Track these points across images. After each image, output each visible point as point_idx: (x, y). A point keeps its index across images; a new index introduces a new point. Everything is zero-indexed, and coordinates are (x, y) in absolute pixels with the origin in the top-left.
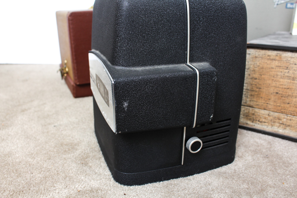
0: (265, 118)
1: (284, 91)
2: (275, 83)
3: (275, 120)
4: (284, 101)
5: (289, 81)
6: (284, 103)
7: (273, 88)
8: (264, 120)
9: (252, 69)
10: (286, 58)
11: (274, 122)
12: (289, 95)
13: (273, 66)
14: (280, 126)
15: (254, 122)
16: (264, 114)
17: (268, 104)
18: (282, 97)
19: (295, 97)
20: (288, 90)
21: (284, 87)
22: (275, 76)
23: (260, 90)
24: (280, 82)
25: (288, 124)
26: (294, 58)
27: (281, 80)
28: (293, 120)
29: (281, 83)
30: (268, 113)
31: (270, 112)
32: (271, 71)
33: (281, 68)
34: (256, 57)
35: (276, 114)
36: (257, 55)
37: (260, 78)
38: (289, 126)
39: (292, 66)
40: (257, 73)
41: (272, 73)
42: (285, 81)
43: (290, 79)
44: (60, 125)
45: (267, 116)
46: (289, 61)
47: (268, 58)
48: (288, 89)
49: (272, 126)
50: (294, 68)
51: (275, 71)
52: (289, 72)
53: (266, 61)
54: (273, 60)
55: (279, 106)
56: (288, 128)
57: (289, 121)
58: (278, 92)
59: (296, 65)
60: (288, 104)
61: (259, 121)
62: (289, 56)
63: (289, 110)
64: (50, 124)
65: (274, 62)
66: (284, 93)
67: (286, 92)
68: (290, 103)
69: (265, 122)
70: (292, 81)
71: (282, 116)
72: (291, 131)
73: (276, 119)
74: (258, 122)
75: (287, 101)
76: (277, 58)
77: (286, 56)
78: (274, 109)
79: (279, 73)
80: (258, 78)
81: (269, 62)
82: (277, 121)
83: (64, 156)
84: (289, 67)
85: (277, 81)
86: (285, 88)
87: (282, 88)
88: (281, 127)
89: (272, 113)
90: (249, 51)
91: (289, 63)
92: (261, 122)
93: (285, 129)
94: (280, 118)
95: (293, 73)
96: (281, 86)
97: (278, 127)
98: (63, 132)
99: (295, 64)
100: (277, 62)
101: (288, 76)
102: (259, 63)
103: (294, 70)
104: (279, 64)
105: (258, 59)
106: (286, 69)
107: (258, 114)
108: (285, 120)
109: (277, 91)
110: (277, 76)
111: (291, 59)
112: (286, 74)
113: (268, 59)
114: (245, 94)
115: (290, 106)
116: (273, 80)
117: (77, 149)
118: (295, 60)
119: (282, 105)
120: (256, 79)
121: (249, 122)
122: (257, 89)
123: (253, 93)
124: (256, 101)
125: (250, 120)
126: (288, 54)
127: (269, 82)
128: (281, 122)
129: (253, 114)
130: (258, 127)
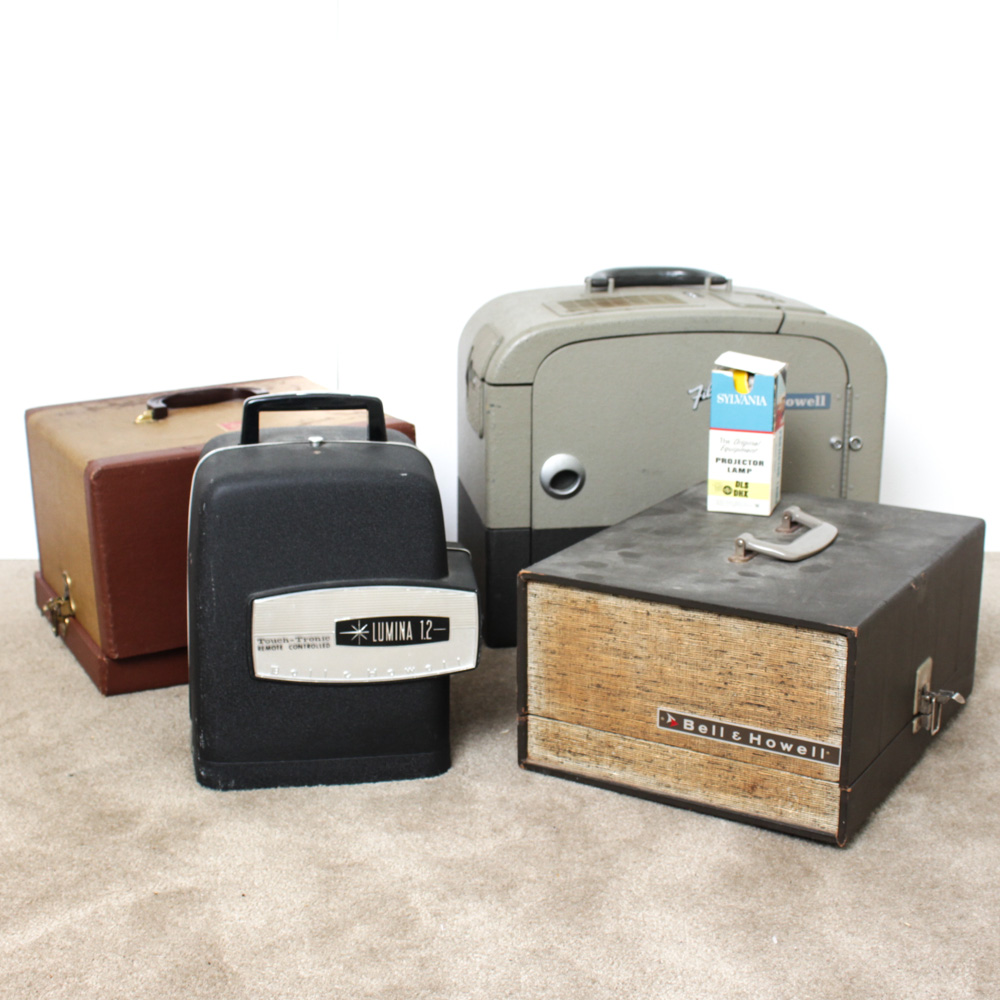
0: (582, 745)
1: (613, 682)
2: (592, 662)
3: (602, 750)
4: (615, 704)
5: (618, 658)
6: (615, 709)
7: (590, 674)
8: (580, 750)
9: (544, 631)
10: (607, 608)
11: (601, 754)
12: (621, 692)
13: (585, 625)
14: (613, 763)
15: (560, 754)
16: (578, 736)
17: (583, 710)
18: (609, 694)
19: (633, 695)
20: (618, 680)
21: (611, 672)
22: (591, 648)
23: (565, 677)
24: (602, 660)
25: (628, 757)
26: (620, 608)
27: (604, 657)
28: (636, 748)
29: (604, 664)
30: (586, 733)
31: (590, 729)
32: (582, 636)
33: (600, 629)
34: (549, 603)
35: (602, 736)
36: (550, 598)
37: (562, 651)
38: (630, 761)
39: (619, 625)
40: (555, 639)
41: (585, 641)
42: (611, 659)
43: (618, 655)
44: (85, 772)
45: (585, 740)
46: (612, 615)
47: (573, 605)
48: (619, 676)
49: (598, 762)
50: (624, 632)
51: (589, 637)
52: (615, 639)
53: (570, 613)
54: (582, 610)
55: (607, 716)
56: (629, 767)
57: (629, 751)
58: (600, 683)
59: (626, 625)
60: (623, 710)
61: (570, 752)
62: (611, 605)
63: (627, 726)
64: (57, 770)
65: (585, 615)
66: (611, 687)
67: (616, 685)
68: (626, 709)
69: (583, 755)
70: (624, 661)
71: (614, 739)
72: (635, 773)
73: (603, 747)
74: (568, 755)
75: (620, 704)
76: (590, 607)
77: (606, 604)
78: (598, 722)
79: (598, 642)
80: (557, 650)
81: (575, 615)
82: (606, 750)
83: (112, 838)
84: (614, 628)
85: (595, 659)
86: (613, 675)
87: (608, 674)
88: (616, 764)
89: (594, 733)
90: (533, 588)
91: (612, 619)
92: (575, 754)
93: (624, 769)
94: (611, 744)
95: (622, 642)
96: (605, 671)
97: (610, 766)
98: (96, 788)
99: (625, 623)
100: (590, 616)
101: (614, 649)
102: (557, 617)
103: (625, 635)
104: (596, 622)
105: (552, 607)
106: (610, 633)
107: (567, 734)
108: (620, 748)
109: (598, 682)
110: (594, 647)
111: (616, 611)
112: (611, 644)
113: (573, 609)
114: (535, 688)
115: (628, 716)
116: (587, 656)
117: (137, 824)
118: (623, 613)
119: (612, 714)
120: (553, 652)
121: (550, 755)
122: (559, 677)
123: (551, 685)
124: (560, 705)
125: (551, 749)
126: (610, 601)
127: (581, 660)
128: (613, 754)
129: (557, 736)
130: (569, 765)
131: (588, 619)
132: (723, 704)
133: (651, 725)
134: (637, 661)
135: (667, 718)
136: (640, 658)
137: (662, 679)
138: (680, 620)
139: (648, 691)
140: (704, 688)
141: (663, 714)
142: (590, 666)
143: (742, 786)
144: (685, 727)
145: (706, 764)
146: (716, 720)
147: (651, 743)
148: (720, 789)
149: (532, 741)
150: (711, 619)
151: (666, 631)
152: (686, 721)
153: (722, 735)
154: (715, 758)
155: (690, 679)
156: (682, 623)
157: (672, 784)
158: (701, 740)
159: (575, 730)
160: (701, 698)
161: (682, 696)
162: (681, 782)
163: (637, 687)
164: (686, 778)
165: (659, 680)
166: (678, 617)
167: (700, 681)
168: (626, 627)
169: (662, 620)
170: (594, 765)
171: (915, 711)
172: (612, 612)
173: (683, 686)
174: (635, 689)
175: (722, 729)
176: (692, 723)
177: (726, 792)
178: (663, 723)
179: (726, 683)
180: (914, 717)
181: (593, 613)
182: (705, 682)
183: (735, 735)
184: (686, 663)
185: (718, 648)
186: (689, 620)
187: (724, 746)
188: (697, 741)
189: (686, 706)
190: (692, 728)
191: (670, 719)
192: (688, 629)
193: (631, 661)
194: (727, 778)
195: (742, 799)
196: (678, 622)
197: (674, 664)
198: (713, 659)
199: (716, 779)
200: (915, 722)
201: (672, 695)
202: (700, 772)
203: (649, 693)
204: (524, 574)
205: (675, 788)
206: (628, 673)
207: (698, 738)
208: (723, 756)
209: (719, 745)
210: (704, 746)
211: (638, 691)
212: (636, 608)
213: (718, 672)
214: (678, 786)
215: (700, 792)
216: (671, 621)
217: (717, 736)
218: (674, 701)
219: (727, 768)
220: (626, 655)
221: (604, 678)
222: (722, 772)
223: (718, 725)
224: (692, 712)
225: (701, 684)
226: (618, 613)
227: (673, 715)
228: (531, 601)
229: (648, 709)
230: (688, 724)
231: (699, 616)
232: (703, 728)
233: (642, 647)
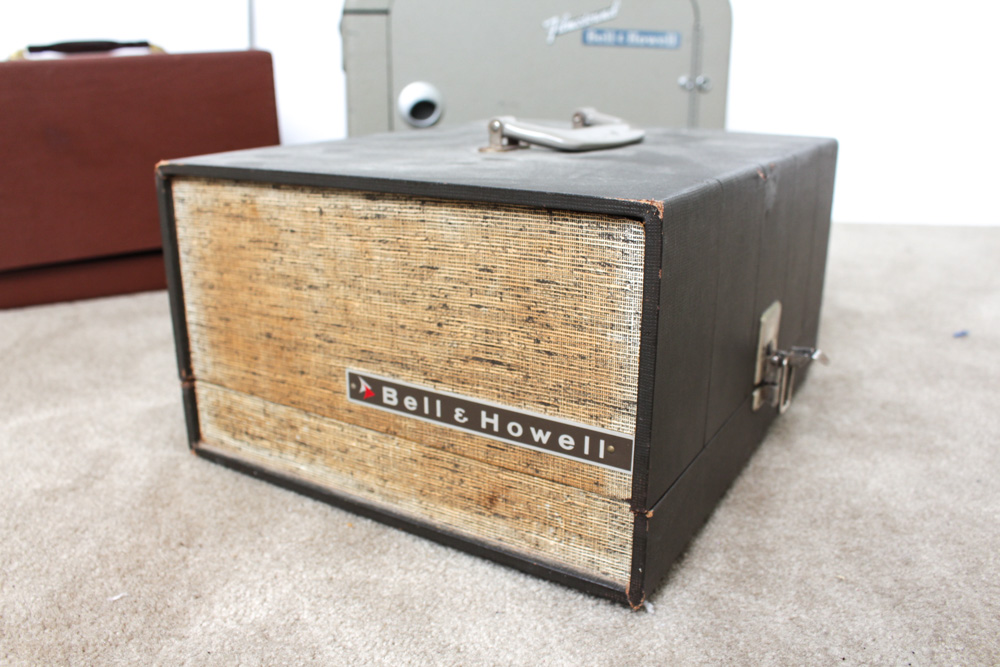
0: (260, 424)
1: (285, 328)
2: (258, 298)
3: (283, 432)
4: (292, 364)
5: (288, 290)
6: (292, 370)
7: (257, 317)
8: (258, 431)
9: (198, 254)
10: (267, 209)
11: (283, 437)
12: (298, 344)
13: (243, 241)
14: (299, 451)
15: (238, 436)
16: (253, 410)
17: (254, 374)
18: (282, 348)
19: (312, 349)
20: (292, 325)
21: (282, 313)
22: (254, 277)
23: (230, 324)
24: (268, 295)
25: (316, 443)
26: (284, 208)
27: (271, 289)
28: (325, 430)
29: (273, 301)
31: (267, 403)
32: (243, 259)
33: (263, 245)
34: (199, 211)
35: (282, 411)
36: (200, 203)
37: (221, 284)
38: (319, 450)
39: (283, 236)
40: (211, 266)
41: (246, 265)
42: (279, 293)
43: (288, 285)
45: (262, 417)
46: (276, 219)
47: (227, 211)
48: (291, 319)
49: (281, 449)
50: (292, 247)
51: (251, 260)
52: (282, 258)
53: (223, 223)
54: (239, 217)
55: (283, 382)
56: (319, 458)
57: (316, 434)
59: (294, 235)
60: (302, 373)
61: (247, 433)
62: (273, 203)
63: (310, 398)
65: (242, 224)
66: (286, 337)
67: (290, 333)
68: (306, 370)
69: (262, 438)
70: (297, 293)
71: (298, 417)
72: (328, 469)
73: (284, 427)
74: (246, 438)
75: (298, 363)
76: (247, 212)
77: (266, 203)
78: (273, 391)
79: (261, 266)
80: (216, 283)
81: (231, 225)
82: (288, 432)
84: (280, 242)
85: (261, 294)
86: (284, 318)
87: (278, 317)
88: (303, 453)
89: (271, 407)
90: (179, 190)
91: (276, 226)
92: (253, 437)
93: (312, 461)
94: (293, 424)
95: (292, 263)
96: (274, 312)
97: (296, 455)
99: (292, 231)
100: (249, 225)
101: (283, 276)
102: (211, 232)
103: (294, 251)
104: (255, 234)
105: (204, 216)
106: (275, 250)
107: (241, 409)
108: (304, 430)
109: (269, 330)
110: (258, 275)
111: (279, 213)
112: (279, 269)
113: (228, 216)
114: (198, 342)
115: (309, 382)
116: (251, 289)
118: (289, 215)
119: (289, 379)
120: (212, 287)
121: (226, 437)
122: (222, 324)
123: (215, 337)
124: (229, 367)
125: (226, 428)
126: (269, 198)
127: (243, 296)
128: (298, 438)
129: (230, 410)
130: (249, 453)
131: (247, 230)
132: (438, 361)
133: (339, 396)
134: (314, 293)
135: (359, 385)
136: (316, 288)
137: (348, 321)
138: (366, 218)
139: (331, 342)
140: (408, 333)
141: (354, 378)
142: (255, 307)
143: (475, 497)
144: (386, 401)
145: (420, 459)
146: (429, 387)
147: (343, 423)
148: (444, 500)
149: (204, 417)
150: (410, 211)
151: (347, 240)
152: (385, 390)
153: (439, 414)
154: (432, 449)
155: (386, 320)
156: (370, 223)
157: (376, 488)
158: (409, 421)
159: (250, 403)
160: (404, 351)
161: (377, 349)
162: (389, 484)
163: (317, 336)
164: (394, 480)
165: (344, 324)
166: (363, 214)
167: (402, 322)
168: (296, 238)
169: (341, 222)
170: (276, 453)
171: (757, 379)
172: (275, 215)
173: (378, 332)
174: (313, 339)
175: (438, 403)
176: (394, 393)
177: (452, 504)
178: (355, 394)
179: (440, 325)
180: (755, 387)
181: (252, 220)
182: (408, 323)
183: (458, 413)
184: (379, 292)
185: (425, 263)
186: (378, 216)
187: (443, 432)
188: (404, 423)
189: (384, 365)
190: (395, 402)
191: (364, 386)
192: (378, 233)
193: (305, 294)
194: (453, 482)
195: (476, 517)
196: (363, 223)
197: (362, 295)
198: (418, 282)
199: (437, 483)
200: (756, 394)
201: (363, 347)
202: (414, 472)
203: (333, 345)
204: (162, 168)
205: (381, 494)
206: (304, 314)
207: (406, 419)
208: (443, 448)
209: (435, 430)
210: (414, 431)
211: (318, 341)
212: (305, 205)
213: (427, 304)
214: (385, 491)
215: (415, 502)
216: (353, 222)
217: (432, 415)
218: (368, 356)
219: (451, 466)
220: (297, 284)
221: (273, 322)
222: (445, 472)
223: (433, 397)
224: (393, 375)
225: (403, 327)
226: (282, 217)
227: (368, 380)
228: (181, 211)
229: (334, 370)
230: (389, 395)
231: (391, 208)
232: (410, 402)
233: (317, 270)
